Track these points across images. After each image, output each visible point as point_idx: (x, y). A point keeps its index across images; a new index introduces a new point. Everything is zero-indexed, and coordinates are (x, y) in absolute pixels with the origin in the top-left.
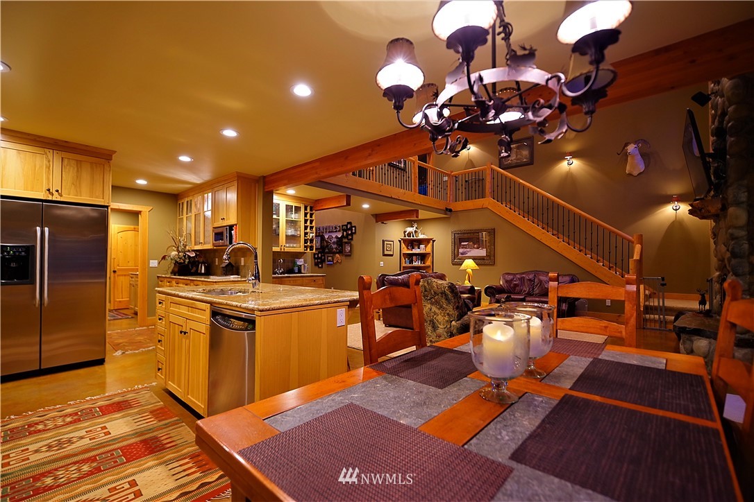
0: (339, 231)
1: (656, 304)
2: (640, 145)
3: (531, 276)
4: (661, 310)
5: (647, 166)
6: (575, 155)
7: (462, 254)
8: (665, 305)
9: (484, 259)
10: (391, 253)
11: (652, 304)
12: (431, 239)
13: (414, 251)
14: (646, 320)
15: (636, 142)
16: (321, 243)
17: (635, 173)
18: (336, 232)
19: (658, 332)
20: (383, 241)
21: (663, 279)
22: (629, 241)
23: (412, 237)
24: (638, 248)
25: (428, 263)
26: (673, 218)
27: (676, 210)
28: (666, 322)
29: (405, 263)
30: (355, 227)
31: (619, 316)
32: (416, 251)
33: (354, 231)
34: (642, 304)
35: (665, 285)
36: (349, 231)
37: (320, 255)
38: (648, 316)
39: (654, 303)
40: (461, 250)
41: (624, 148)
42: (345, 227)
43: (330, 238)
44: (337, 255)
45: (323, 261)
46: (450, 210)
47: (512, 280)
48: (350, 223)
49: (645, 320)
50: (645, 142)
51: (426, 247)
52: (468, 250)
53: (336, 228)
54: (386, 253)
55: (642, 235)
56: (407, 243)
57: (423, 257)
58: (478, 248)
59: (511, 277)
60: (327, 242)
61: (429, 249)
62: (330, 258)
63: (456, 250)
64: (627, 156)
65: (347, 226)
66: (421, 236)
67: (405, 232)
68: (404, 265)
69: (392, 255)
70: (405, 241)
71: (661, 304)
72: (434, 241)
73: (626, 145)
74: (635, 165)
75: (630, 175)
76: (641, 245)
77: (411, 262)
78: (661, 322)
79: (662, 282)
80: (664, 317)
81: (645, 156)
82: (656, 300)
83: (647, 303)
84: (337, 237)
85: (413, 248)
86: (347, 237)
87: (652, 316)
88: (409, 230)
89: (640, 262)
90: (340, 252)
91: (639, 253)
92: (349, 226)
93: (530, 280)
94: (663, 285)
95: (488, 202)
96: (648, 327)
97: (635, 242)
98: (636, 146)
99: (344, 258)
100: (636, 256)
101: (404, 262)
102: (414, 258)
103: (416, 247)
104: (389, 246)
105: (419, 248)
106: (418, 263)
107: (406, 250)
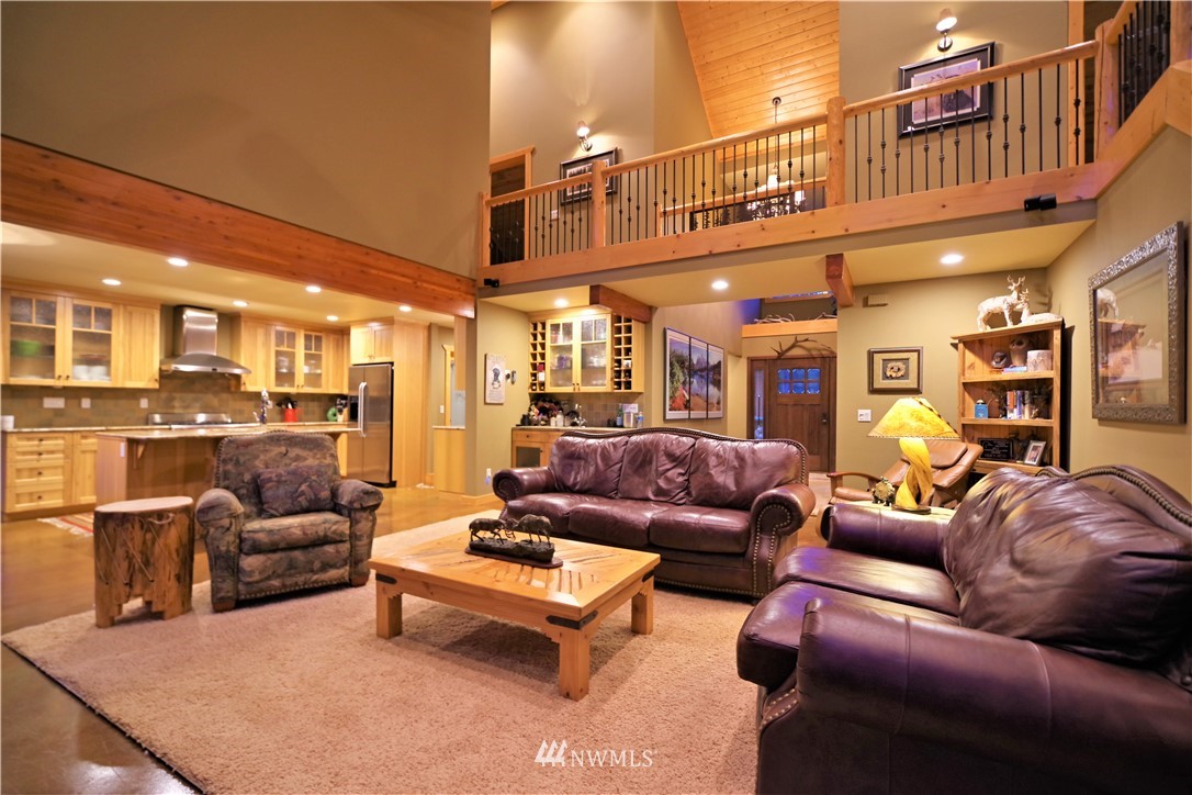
7: (1113, 374)
10: (911, 383)
12: (1059, 326)
13: (1008, 374)
20: (871, 355)
23: (1002, 328)
32: (1018, 372)
40: (1111, 359)
51: (1045, 356)
52: (1125, 353)
54: (882, 384)
56: (985, 350)
58: (1145, 343)
63: (1101, 357)
67: (978, 314)
68: (970, 418)
69: (914, 391)
70: (974, 342)
77: (1000, 409)
85: (1008, 364)
88: (992, 303)
101: (972, 411)
102: (1011, 396)
103: (1016, 361)
104: (900, 364)
105: (1025, 361)
106: (1021, 412)
107: (982, 372)
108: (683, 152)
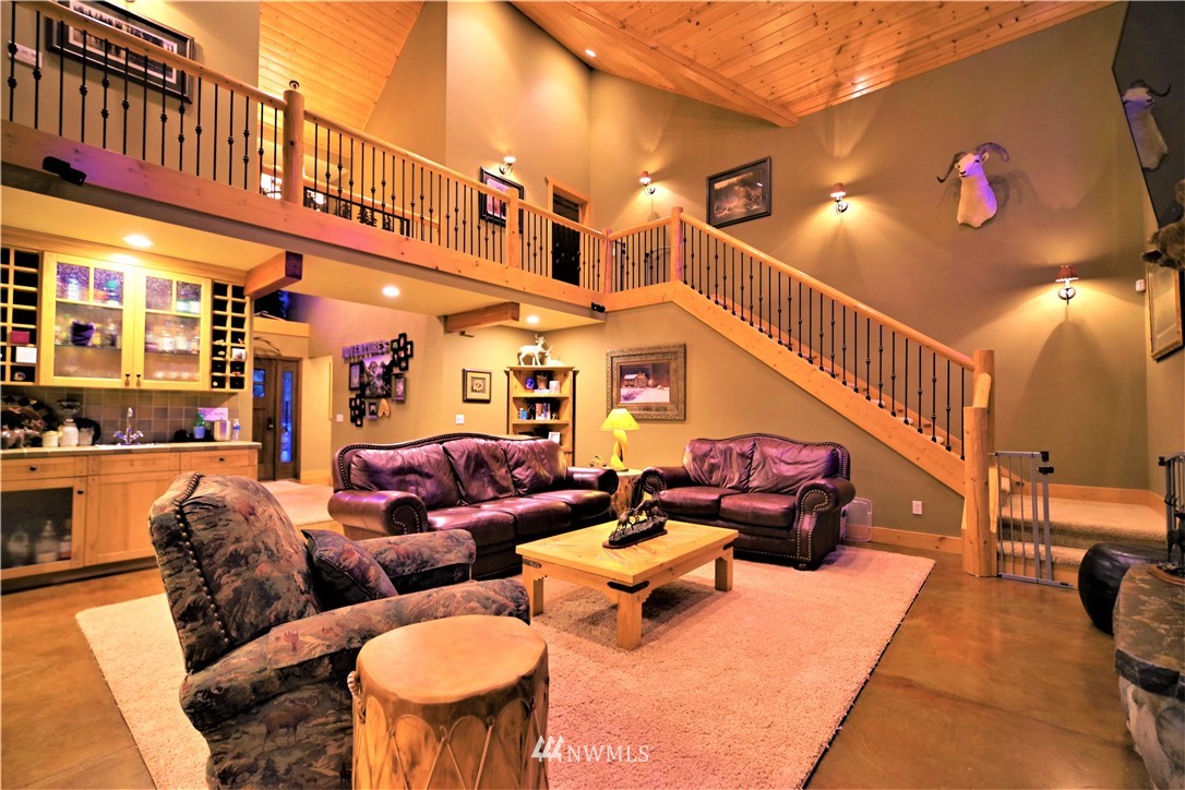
0: (388, 352)
1: (1028, 516)
2: (987, 155)
3: (747, 447)
4: (1041, 530)
5: (1002, 205)
6: (852, 190)
7: (626, 398)
8: (1051, 519)
9: (665, 410)
10: (486, 397)
11: (1017, 515)
12: (571, 369)
13: (538, 393)
14: (1005, 556)
15: (978, 149)
16: (360, 377)
17: (977, 221)
18: (383, 354)
19: (1035, 588)
20: (465, 373)
21: (1045, 456)
22: (964, 367)
23: (534, 366)
24: (982, 382)
25: (566, 416)
26: (1059, 319)
27: (1068, 298)
28: (1053, 564)
29: (518, 416)
30: (411, 343)
31: (942, 539)
32: (542, 392)
33: (409, 352)
34: (994, 518)
35: (1050, 470)
36: (402, 350)
37: (358, 402)
38: (1007, 546)
39: (1022, 510)
40: (625, 391)
41: (952, 167)
42: (395, 345)
43: (373, 366)
44: (384, 401)
45: (362, 414)
46: (601, 309)
47: (706, 455)
48: (403, 336)
49: (1001, 556)
50: (996, 148)
51: (561, 384)
52: (638, 390)
53: (382, 346)
54: (471, 395)
55: (991, 353)
56: (523, 377)
57: (554, 405)
58: (655, 386)
59: (706, 447)
60: (369, 376)
61: (566, 391)
62: (373, 407)
63: (615, 390)
64: (959, 183)
65: (398, 341)
66: (550, 363)
67: (519, 355)
68: (515, 420)
69: (488, 402)
70: (518, 372)
71: (1041, 517)
72: (575, 373)
73: (956, 159)
74: (974, 205)
75: (966, 225)
76: (992, 374)
77: (532, 414)
78: (1041, 562)
79: (1043, 465)
80: (1048, 550)
81: (997, 184)
82: (1028, 502)
83: (1006, 513)
84: (383, 366)
85: (536, 387)
86: (398, 365)
87: (1018, 547)
88: (527, 350)
89: (988, 412)
90: (387, 395)
91: (986, 394)
92: (402, 342)
93: (742, 455)
94: (1047, 471)
95: (673, 289)
96: (1010, 573)
97: (977, 368)
98: (976, 157)
99: (394, 406)
100: (980, 401)
101: (516, 415)
102: (538, 406)
103: (542, 386)
104: (480, 382)
105: (548, 387)
106: (546, 416)
107: (520, 391)
108: (407, 155)
